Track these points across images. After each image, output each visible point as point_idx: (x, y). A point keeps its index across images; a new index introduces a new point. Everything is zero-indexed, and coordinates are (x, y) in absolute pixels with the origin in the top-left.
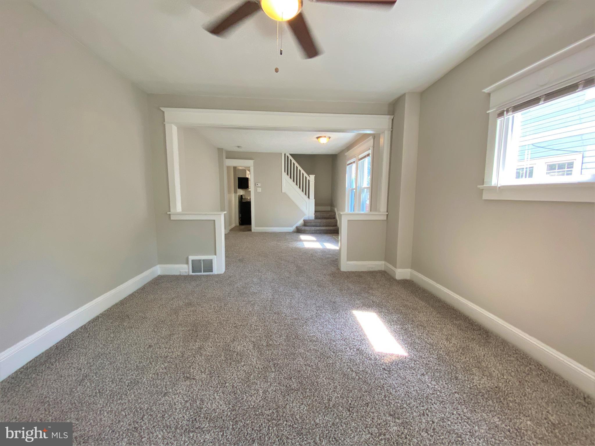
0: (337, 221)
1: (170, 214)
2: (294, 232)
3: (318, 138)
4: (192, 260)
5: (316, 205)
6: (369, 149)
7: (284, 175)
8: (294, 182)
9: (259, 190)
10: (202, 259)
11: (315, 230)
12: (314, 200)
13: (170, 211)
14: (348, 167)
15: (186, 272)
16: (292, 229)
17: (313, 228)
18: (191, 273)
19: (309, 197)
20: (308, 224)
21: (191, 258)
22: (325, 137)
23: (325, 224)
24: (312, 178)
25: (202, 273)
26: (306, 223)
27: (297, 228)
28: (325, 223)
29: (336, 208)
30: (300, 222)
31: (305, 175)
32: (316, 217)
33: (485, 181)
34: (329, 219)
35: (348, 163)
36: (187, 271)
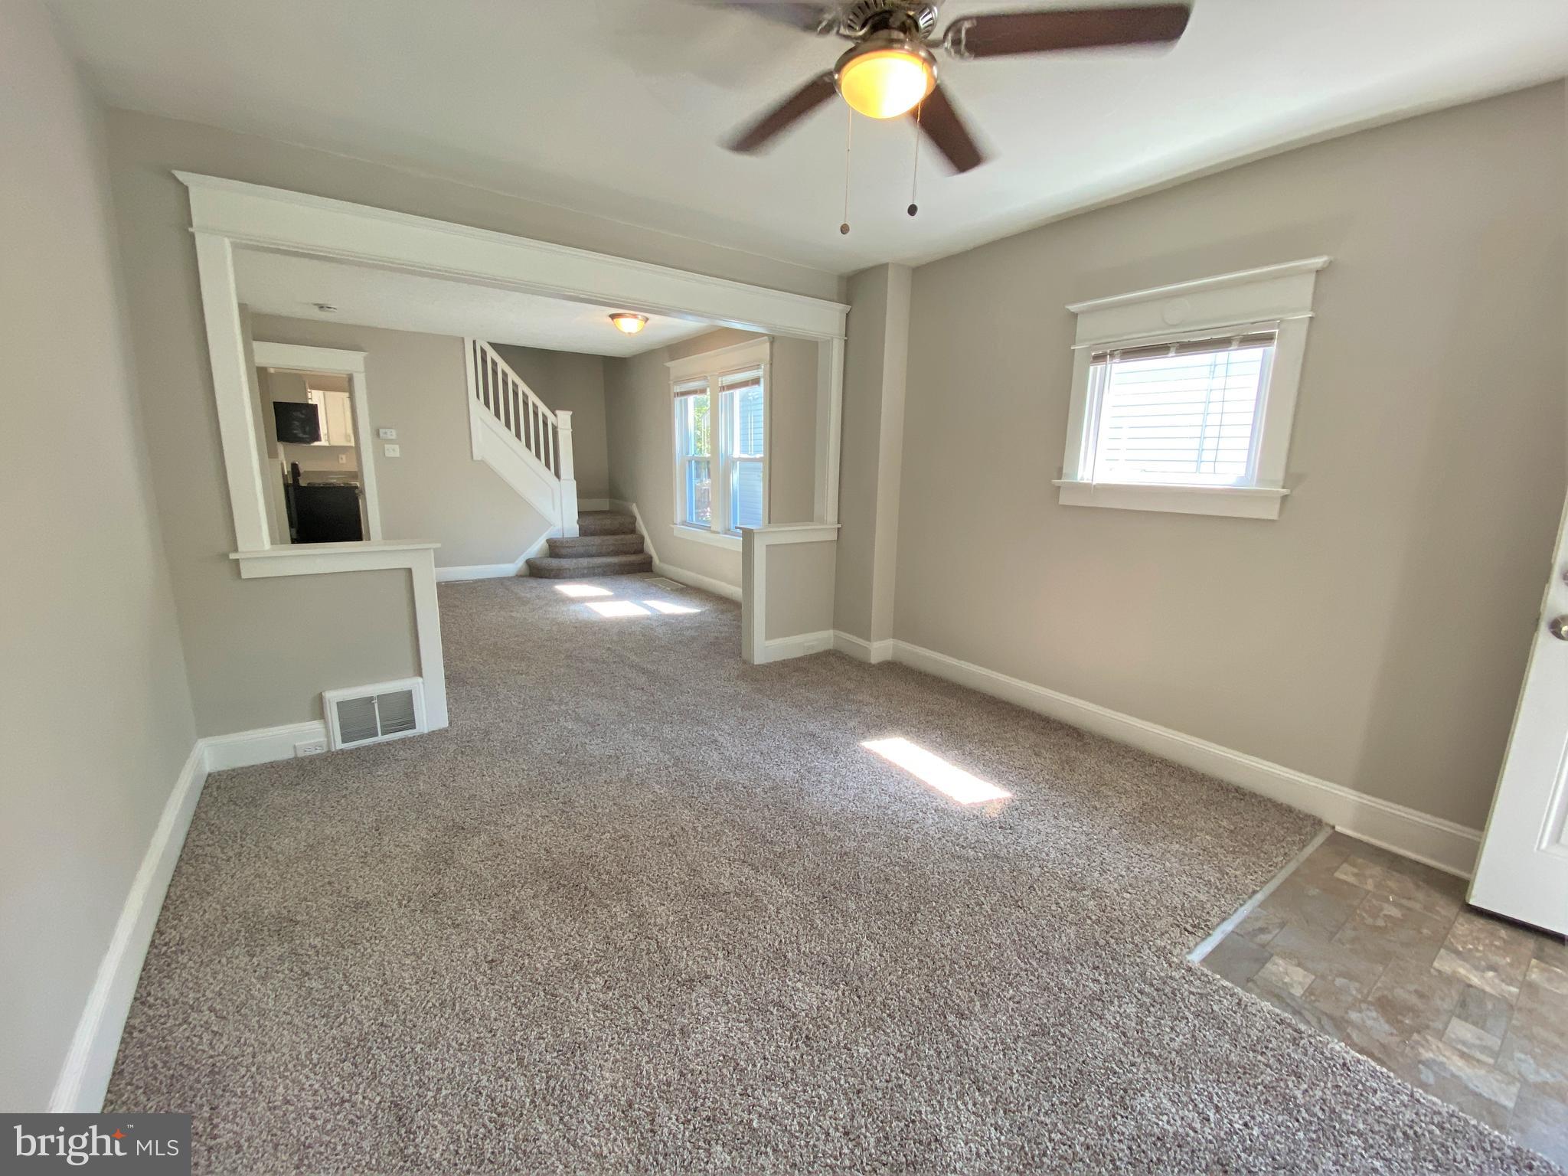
0: (642, 538)
1: (237, 561)
2: (519, 576)
3: (613, 316)
4: (339, 704)
5: (581, 494)
6: (758, 367)
7: (476, 406)
8: (509, 428)
9: (393, 451)
10: (375, 695)
11: (588, 568)
12: (575, 482)
13: (236, 550)
14: (677, 401)
15: (316, 746)
16: (512, 567)
17: (585, 562)
18: (339, 745)
19: (557, 474)
20: (564, 551)
21: (334, 696)
22: (635, 316)
23: (612, 548)
24: (563, 420)
25: (381, 738)
26: (555, 548)
27: (529, 563)
28: (614, 545)
29: (634, 505)
30: (536, 548)
31: (543, 409)
32: (584, 532)
33: (1064, 471)
34: (618, 534)
35: (678, 389)
36: (323, 739)
